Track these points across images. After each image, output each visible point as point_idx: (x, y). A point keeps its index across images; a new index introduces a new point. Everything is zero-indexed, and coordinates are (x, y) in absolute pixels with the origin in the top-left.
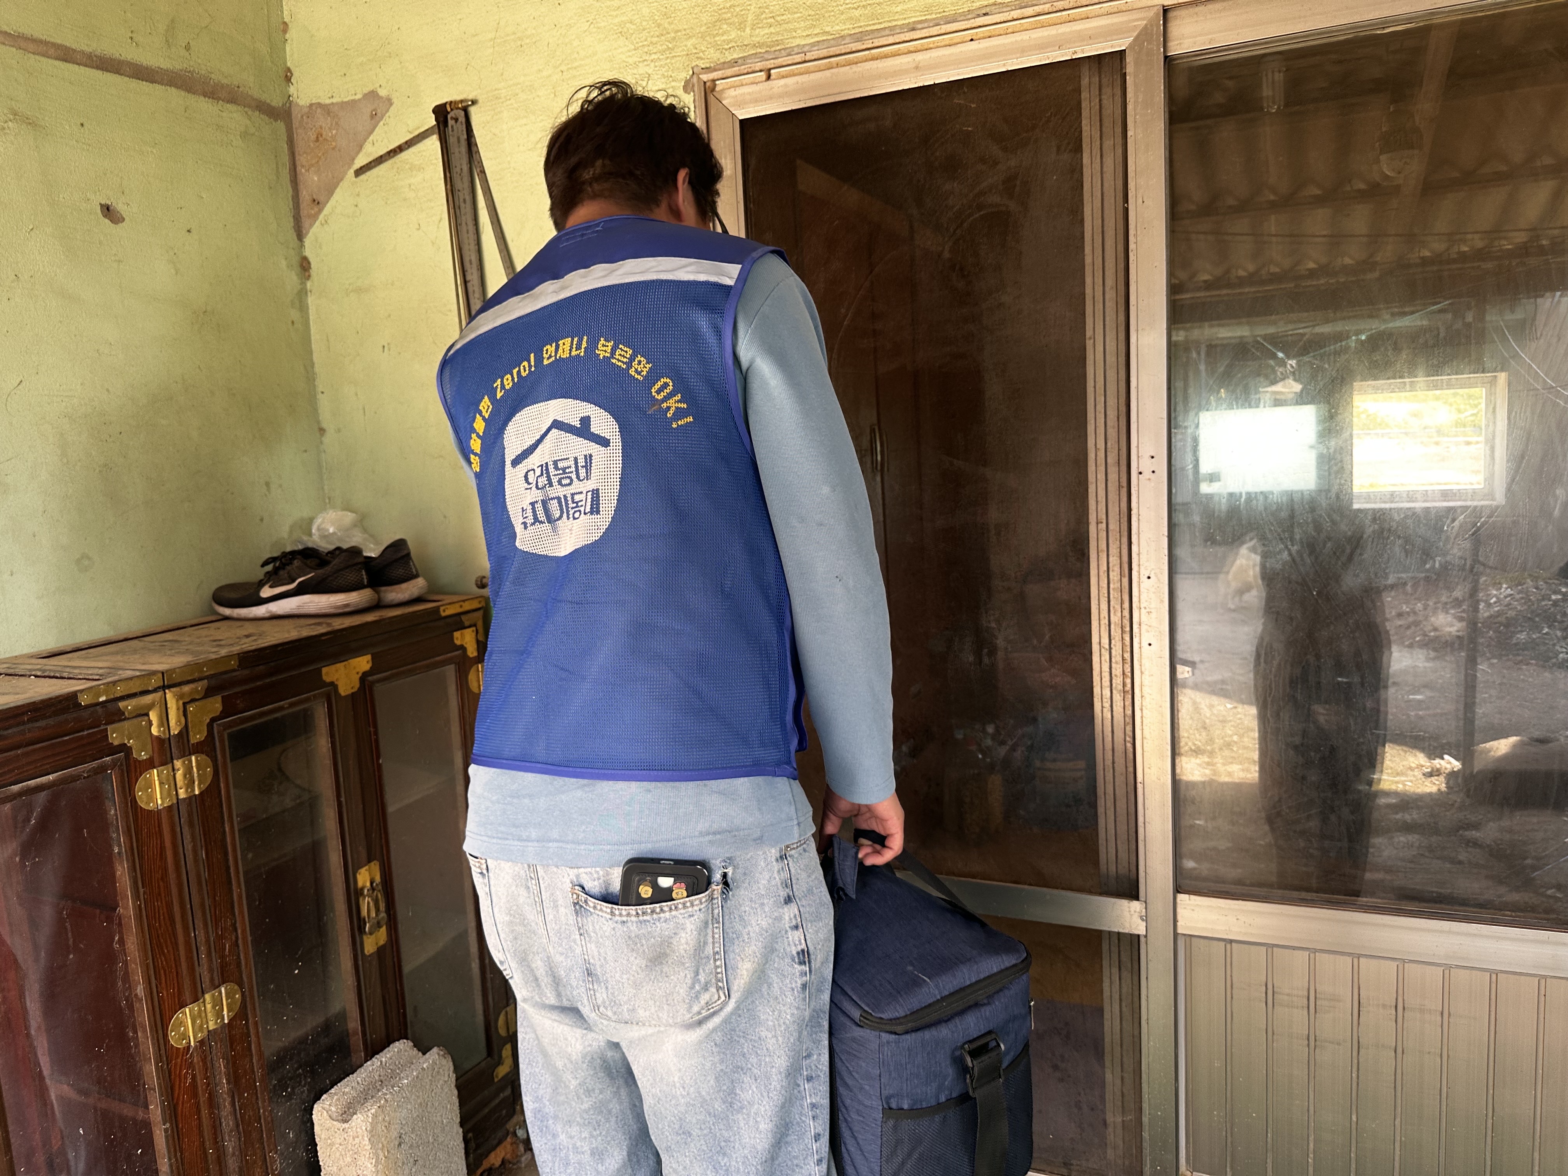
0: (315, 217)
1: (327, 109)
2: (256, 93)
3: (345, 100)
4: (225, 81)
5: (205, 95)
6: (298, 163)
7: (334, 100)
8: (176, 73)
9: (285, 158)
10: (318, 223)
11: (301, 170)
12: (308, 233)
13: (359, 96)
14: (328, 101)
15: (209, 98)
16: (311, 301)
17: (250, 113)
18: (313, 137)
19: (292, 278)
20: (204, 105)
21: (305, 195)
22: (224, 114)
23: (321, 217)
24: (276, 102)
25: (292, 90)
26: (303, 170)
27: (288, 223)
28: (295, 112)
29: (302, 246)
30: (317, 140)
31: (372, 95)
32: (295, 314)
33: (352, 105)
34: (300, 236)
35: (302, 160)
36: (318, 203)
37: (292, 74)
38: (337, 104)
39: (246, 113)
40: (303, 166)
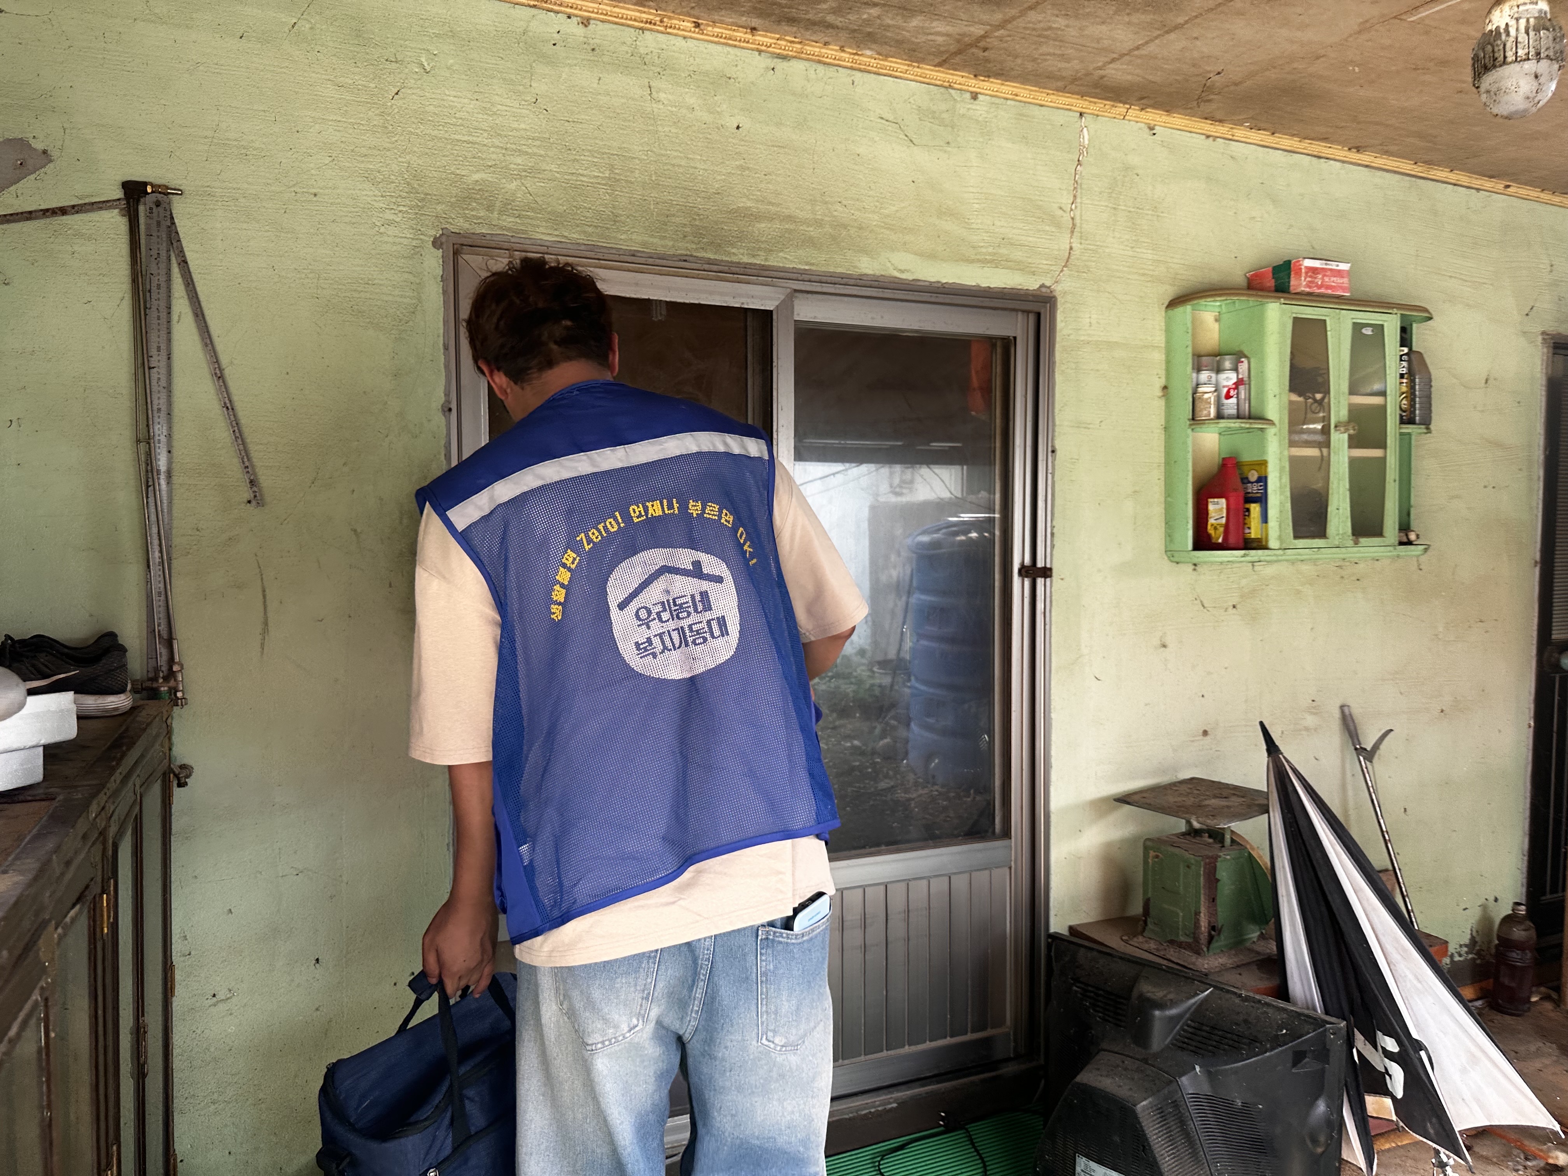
31: (19, 143)
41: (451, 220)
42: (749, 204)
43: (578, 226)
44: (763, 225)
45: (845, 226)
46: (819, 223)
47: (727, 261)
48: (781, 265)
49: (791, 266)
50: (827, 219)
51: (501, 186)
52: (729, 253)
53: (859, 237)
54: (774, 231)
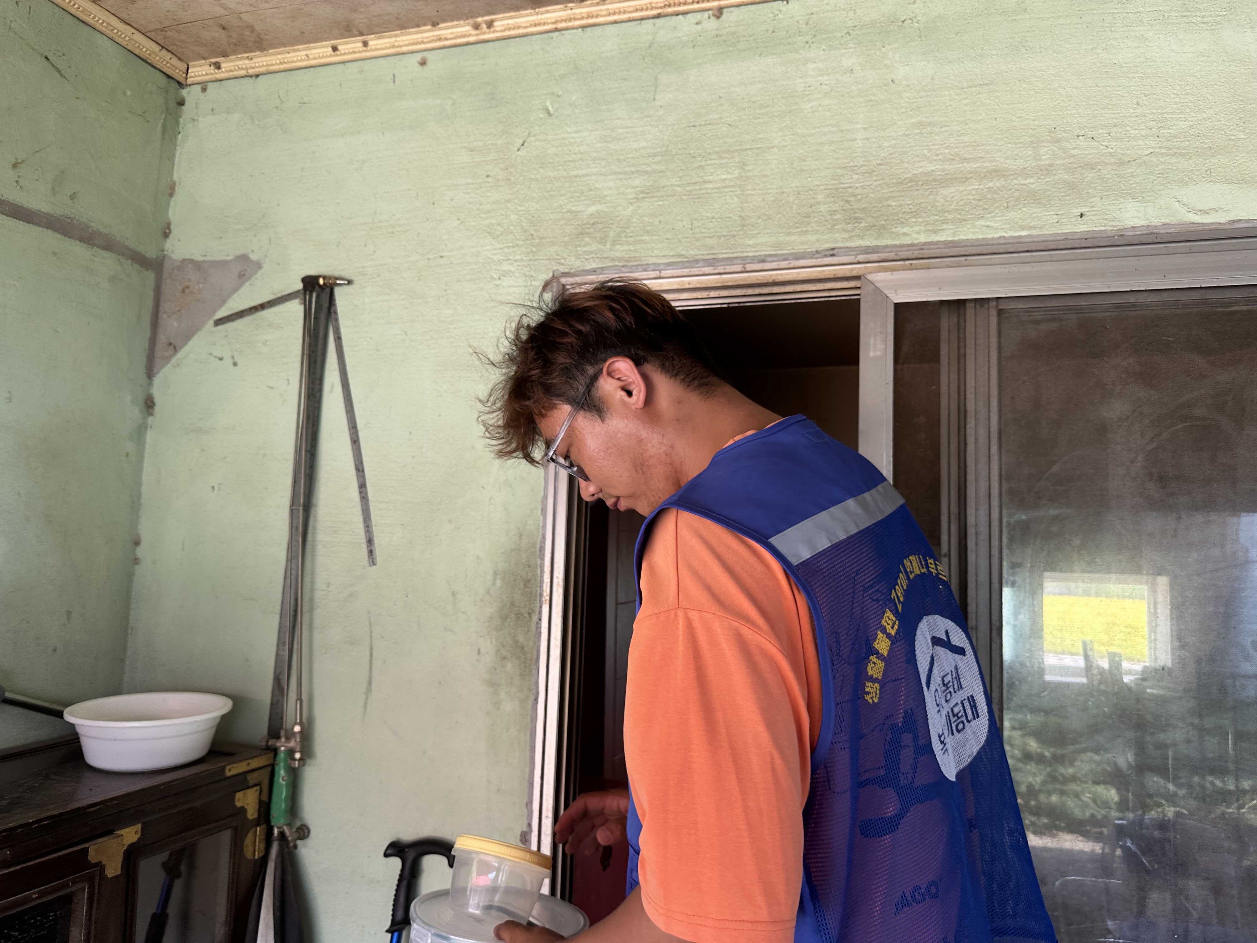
0: (168, 359)
1: (198, 266)
2: (132, 244)
3: (218, 259)
4: (102, 230)
5: (81, 240)
6: (161, 309)
7: (206, 259)
8: (55, 217)
9: (149, 303)
10: (169, 365)
11: (163, 316)
12: (158, 372)
13: (230, 258)
14: (201, 259)
15: (85, 243)
16: (150, 436)
17: (123, 260)
18: (180, 288)
19: (135, 413)
20: (78, 249)
21: (162, 338)
22: (96, 259)
23: (174, 360)
24: (151, 253)
25: (168, 245)
26: (165, 316)
27: (141, 362)
28: (167, 265)
29: (151, 384)
30: (183, 292)
31: (244, 258)
32: (130, 447)
33: (222, 264)
34: (150, 373)
35: (166, 306)
36: (174, 348)
37: (170, 231)
38: (209, 262)
39: (119, 260)
40: (165, 312)
41: (562, 261)
42: (930, 168)
43: (698, 240)
44: (953, 189)
45: (1092, 166)
46: (1047, 170)
47: (895, 246)
48: (980, 237)
49: (997, 235)
50: (1059, 162)
51: (617, 214)
52: (898, 235)
53: (1119, 176)
54: (970, 194)
